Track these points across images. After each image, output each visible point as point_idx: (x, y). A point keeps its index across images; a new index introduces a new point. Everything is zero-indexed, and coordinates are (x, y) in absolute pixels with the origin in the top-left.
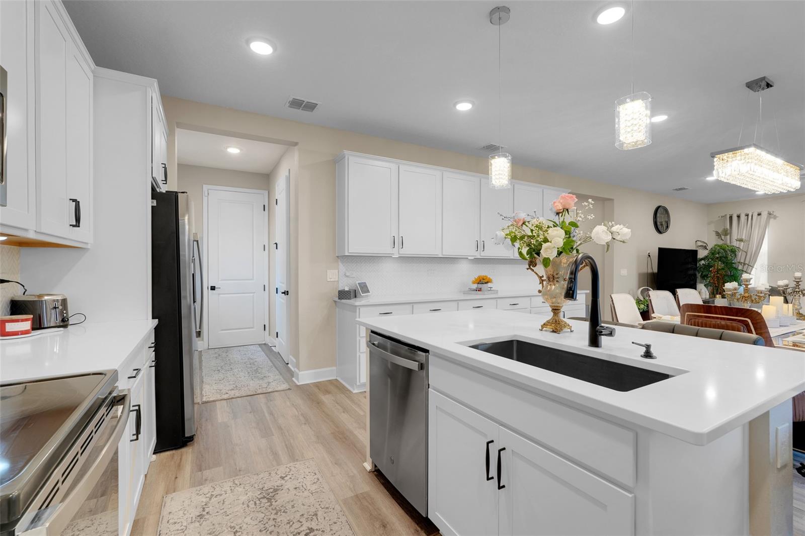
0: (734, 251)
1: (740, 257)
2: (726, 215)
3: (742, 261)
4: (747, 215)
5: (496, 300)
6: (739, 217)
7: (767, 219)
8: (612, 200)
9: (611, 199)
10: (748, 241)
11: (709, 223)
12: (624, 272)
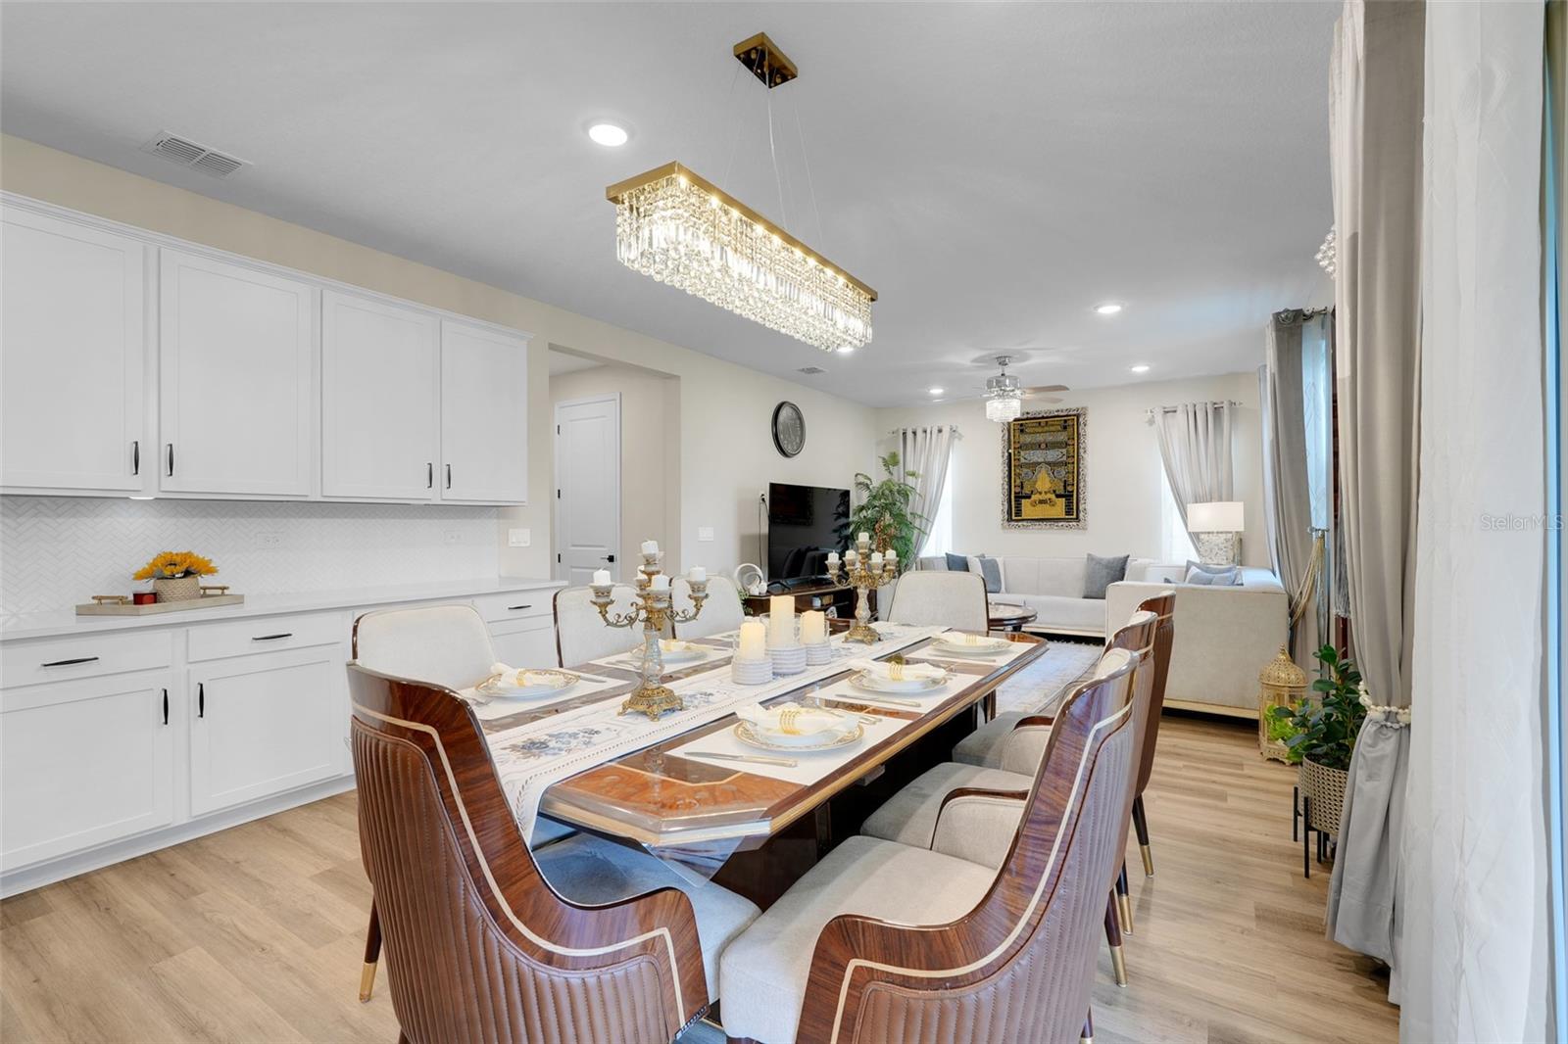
0: (905, 494)
1: (914, 505)
2: (898, 430)
3: (919, 513)
4: (925, 432)
5: (184, 629)
6: (915, 433)
7: (949, 439)
8: (677, 378)
9: (675, 376)
10: (926, 478)
11: (878, 444)
12: (706, 534)
